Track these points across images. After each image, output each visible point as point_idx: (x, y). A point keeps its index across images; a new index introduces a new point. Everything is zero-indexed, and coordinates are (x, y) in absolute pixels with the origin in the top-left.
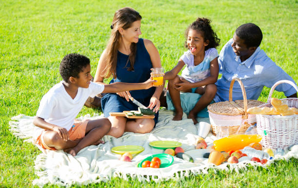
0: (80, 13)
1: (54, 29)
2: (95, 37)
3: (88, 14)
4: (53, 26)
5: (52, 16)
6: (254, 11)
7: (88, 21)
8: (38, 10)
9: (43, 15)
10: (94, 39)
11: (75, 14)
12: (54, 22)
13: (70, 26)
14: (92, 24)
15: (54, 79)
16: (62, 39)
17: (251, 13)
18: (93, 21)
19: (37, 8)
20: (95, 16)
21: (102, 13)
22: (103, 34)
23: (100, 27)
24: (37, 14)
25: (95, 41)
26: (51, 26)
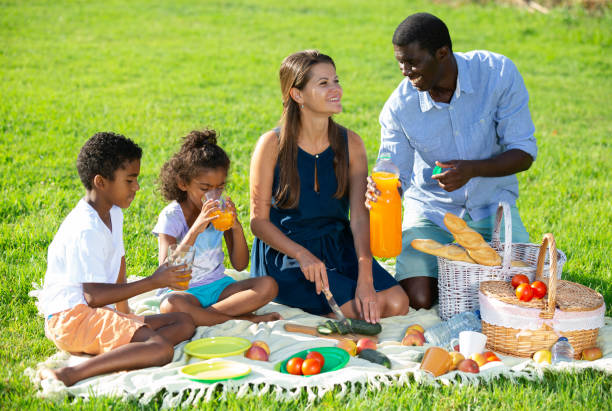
0: (214, 84)
1: (153, 114)
2: (236, 132)
3: (230, 88)
4: (153, 107)
5: (153, 88)
6: (584, 98)
7: (227, 101)
8: (125, 74)
9: (135, 85)
10: (235, 136)
11: (202, 86)
12: (156, 100)
13: (189, 109)
14: (235, 107)
15: (140, 206)
16: (168, 133)
17: (577, 103)
18: (237, 103)
19: (124, 70)
20: (245, 92)
21: (259, 86)
22: (255, 128)
23: (251, 112)
24: (122, 82)
25: (235, 141)
26: (148, 106)
